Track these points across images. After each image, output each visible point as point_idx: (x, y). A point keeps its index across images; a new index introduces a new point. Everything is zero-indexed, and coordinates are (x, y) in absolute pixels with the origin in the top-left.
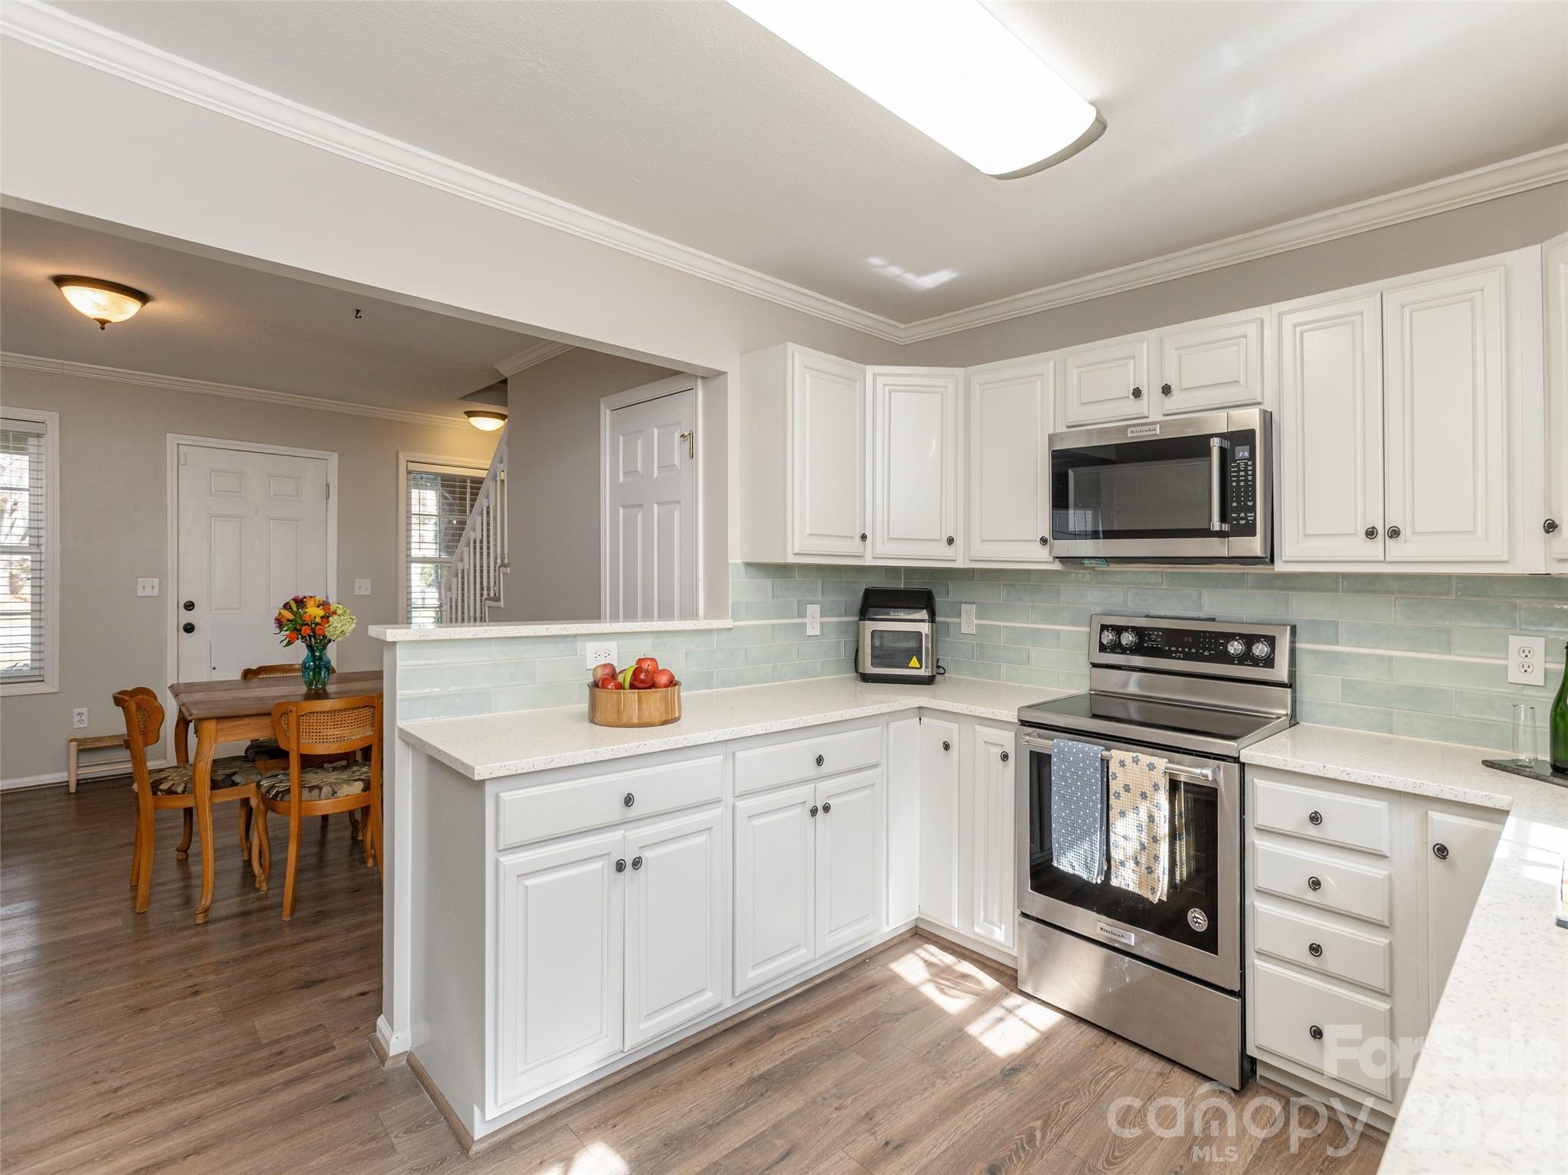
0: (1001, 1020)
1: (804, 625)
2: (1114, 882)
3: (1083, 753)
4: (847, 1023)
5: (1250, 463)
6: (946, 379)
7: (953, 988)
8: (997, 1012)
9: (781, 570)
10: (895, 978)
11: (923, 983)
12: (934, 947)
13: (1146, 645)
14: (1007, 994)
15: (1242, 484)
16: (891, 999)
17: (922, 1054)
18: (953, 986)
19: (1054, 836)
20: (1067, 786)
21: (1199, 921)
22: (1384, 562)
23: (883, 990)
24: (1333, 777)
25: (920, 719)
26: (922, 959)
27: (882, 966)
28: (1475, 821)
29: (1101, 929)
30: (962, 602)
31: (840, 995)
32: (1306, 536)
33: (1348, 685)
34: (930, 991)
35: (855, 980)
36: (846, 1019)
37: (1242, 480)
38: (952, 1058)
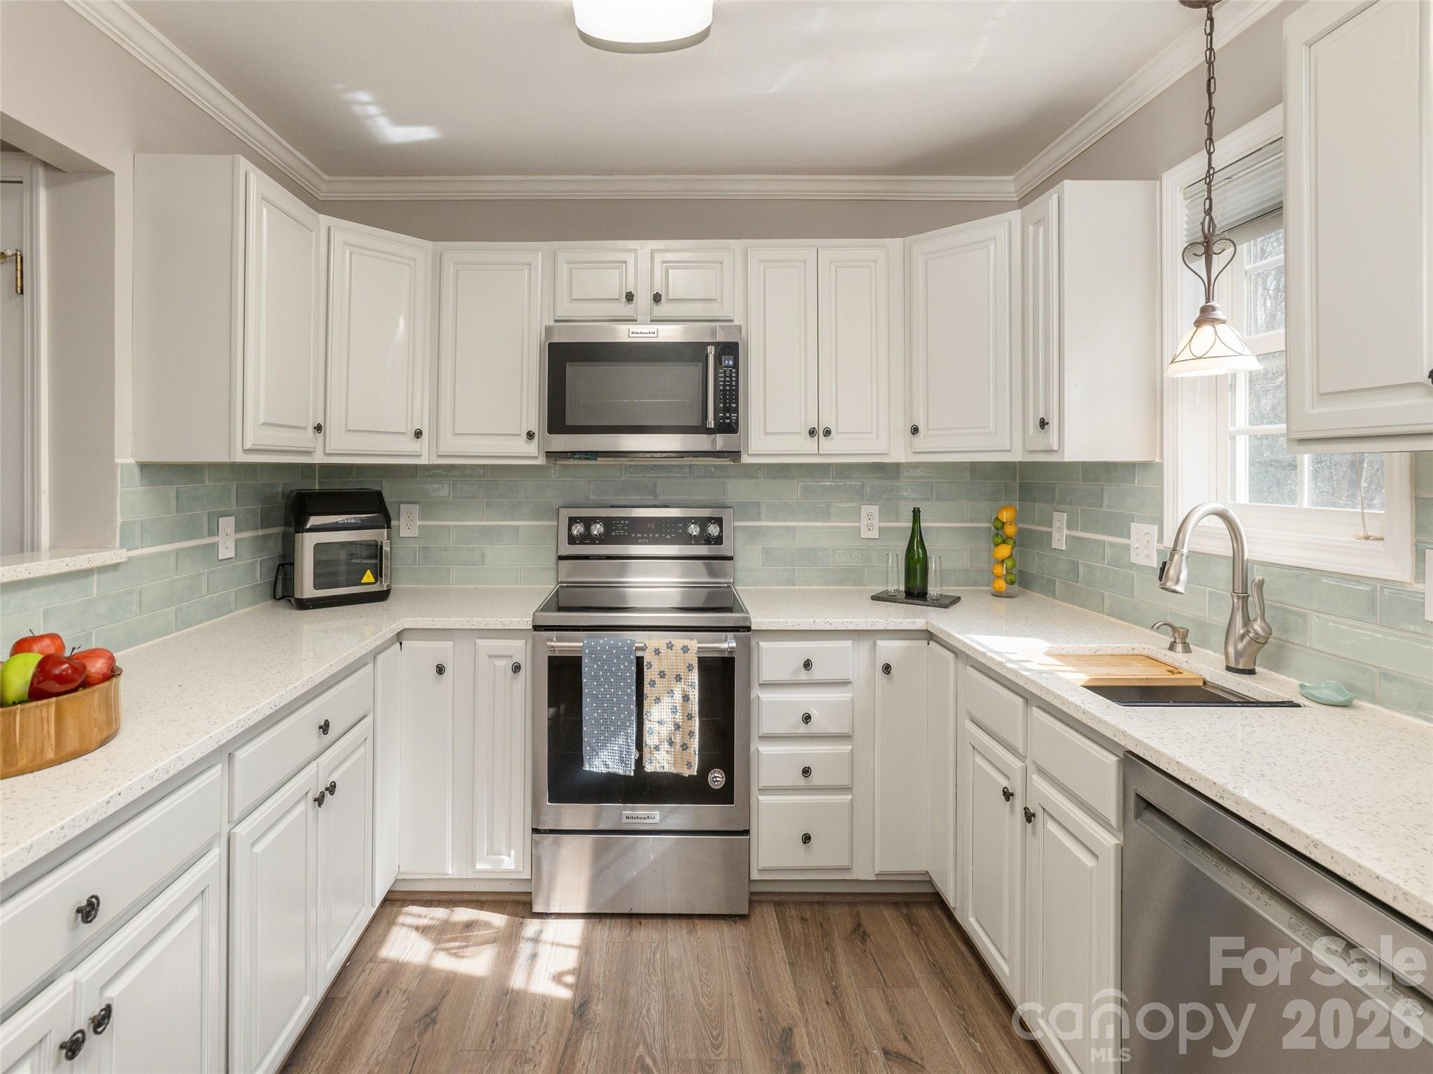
0: (534, 956)
1: (214, 546)
2: (649, 768)
3: (617, 648)
4: (377, 1064)
5: (734, 371)
6: (415, 250)
7: (467, 946)
8: (525, 949)
9: (189, 471)
10: (397, 969)
11: (430, 958)
12: (415, 907)
13: (613, 534)
14: (521, 923)
15: (728, 388)
16: (408, 999)
17: (488, 1049)
18: (465, 944)
19: (586, 739)
20: (601, 685)
21: (718, 779)
22: (818, 454)
23: (392, 992)
24: (820, 629)
25: (401, 644)
26: (411, 926)
27: (371, 961)
28: (901, 641)
29: (627, 818)
30: (402, 502)
31: (344, 1032)
32: (766, 433)
33: (767, 551)
34: (444, 962)
35: (350, 998)
36: (373, 1060)
37: (728, 385)
38: (520, 1032)
